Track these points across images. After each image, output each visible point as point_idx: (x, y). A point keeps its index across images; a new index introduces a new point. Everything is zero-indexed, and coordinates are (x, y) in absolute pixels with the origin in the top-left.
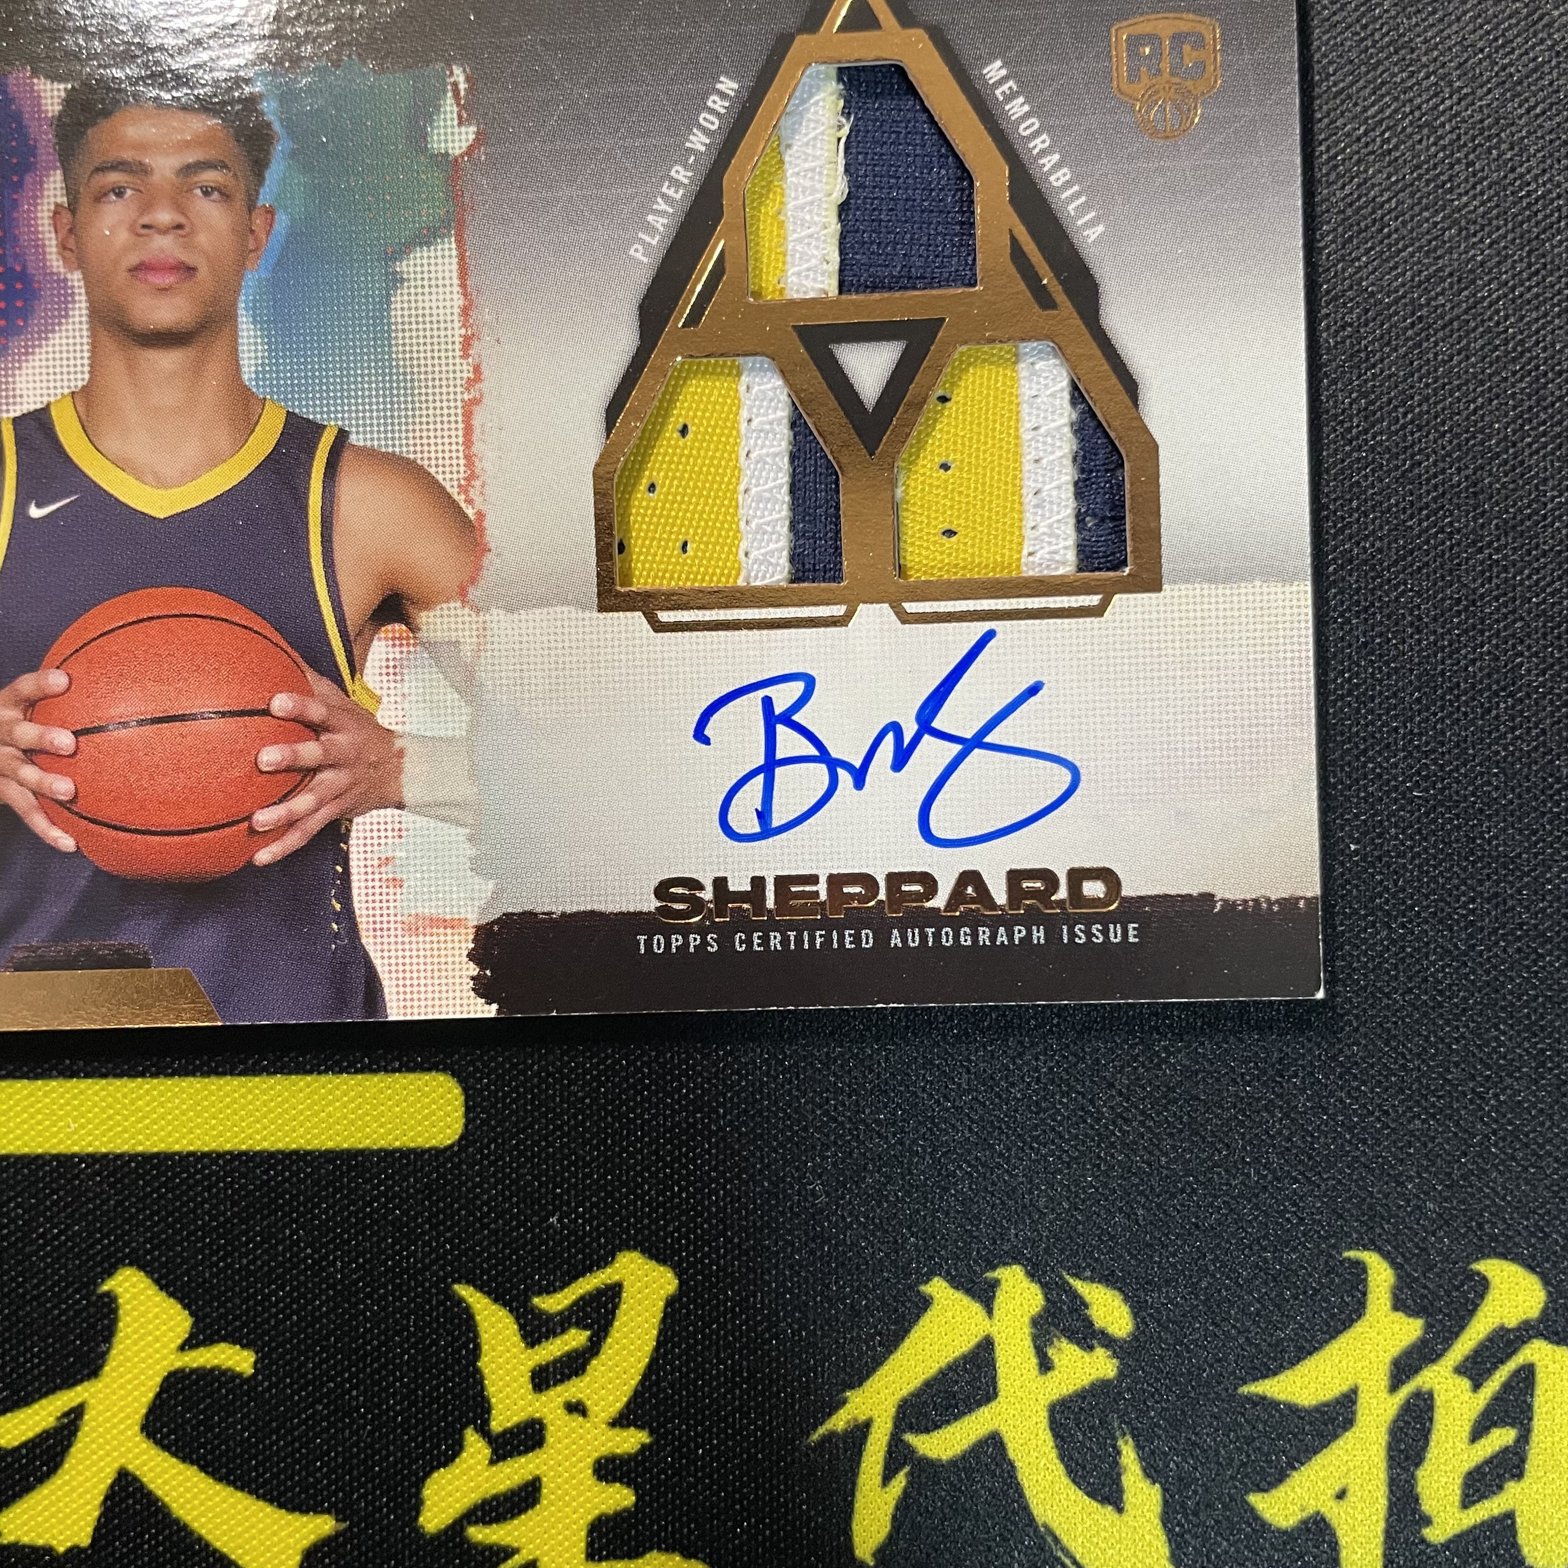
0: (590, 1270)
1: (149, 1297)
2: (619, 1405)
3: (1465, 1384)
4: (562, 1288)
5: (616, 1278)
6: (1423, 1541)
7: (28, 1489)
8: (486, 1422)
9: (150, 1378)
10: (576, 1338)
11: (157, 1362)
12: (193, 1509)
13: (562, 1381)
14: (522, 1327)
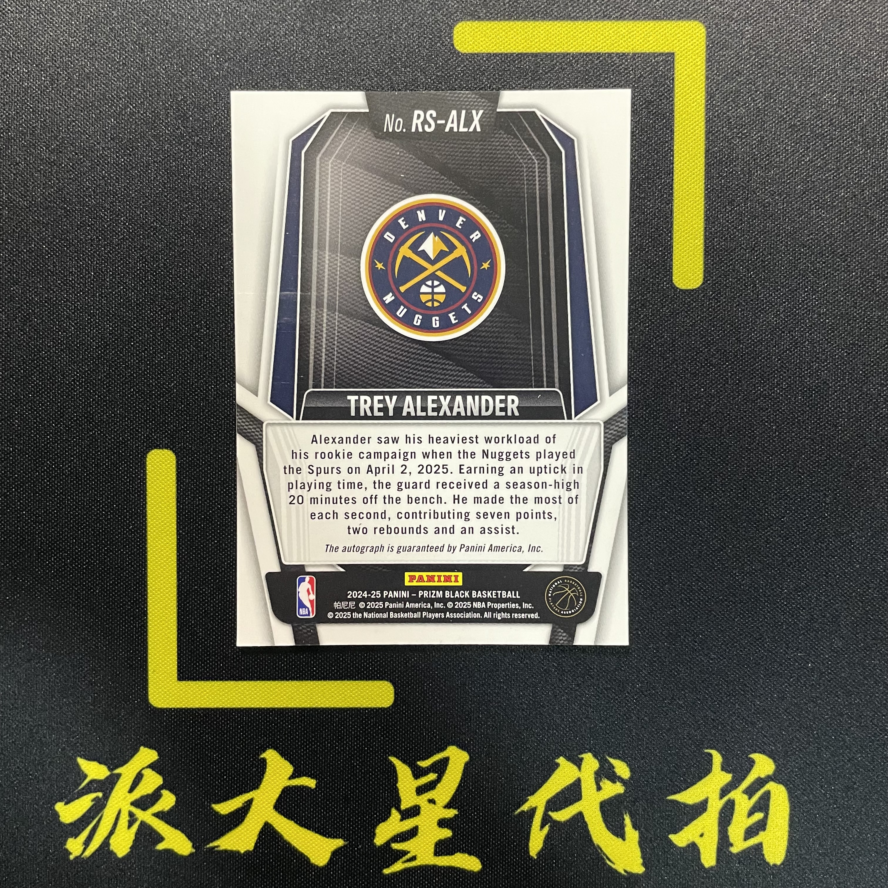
0: (438, 752)
1: (278, 760)
2: (447, 800)
3: (746, 797)
4: (427, 759)
5: (447, 755)
6: (730, 852)
7: (230, 830)
8: (400, 806)
9: (278, 789)
10: (432, 776)
11: (280, 784)
12: (292, 837)
13: (427, 792)
14: (413, 772)
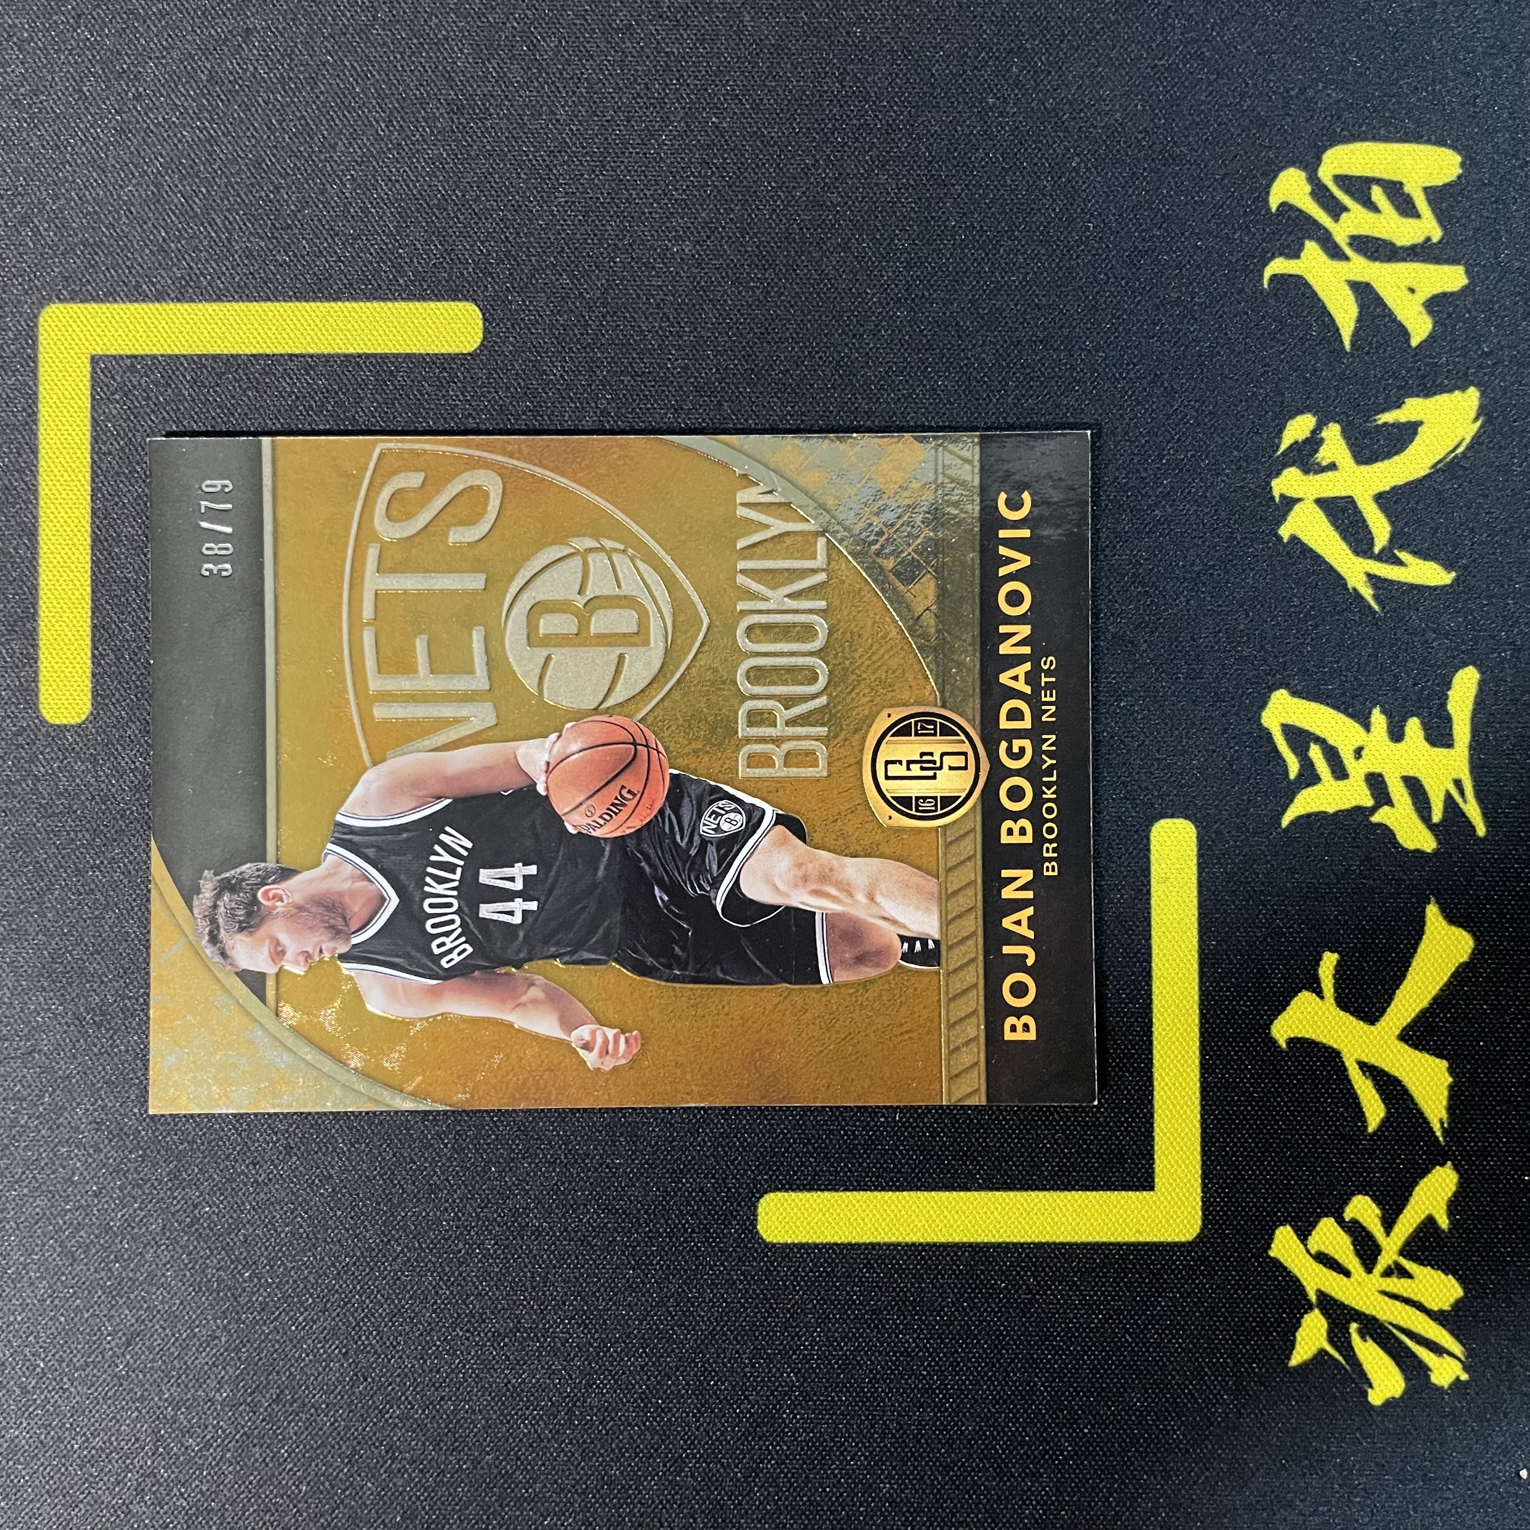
0: (1274, 743)
1: (1289, 1018)
2: (1357, 726)
3: (1344, 216)
4: (1284, 760)
5: (1279, 728)
6: (1440, 242)
7: (1412, 1100)
8: (1367, 808)
9: (1341, 1018)
10: (1315, 753)
11: (1331, 1014)
13: (1342, 762)
14: (1309, 785)
